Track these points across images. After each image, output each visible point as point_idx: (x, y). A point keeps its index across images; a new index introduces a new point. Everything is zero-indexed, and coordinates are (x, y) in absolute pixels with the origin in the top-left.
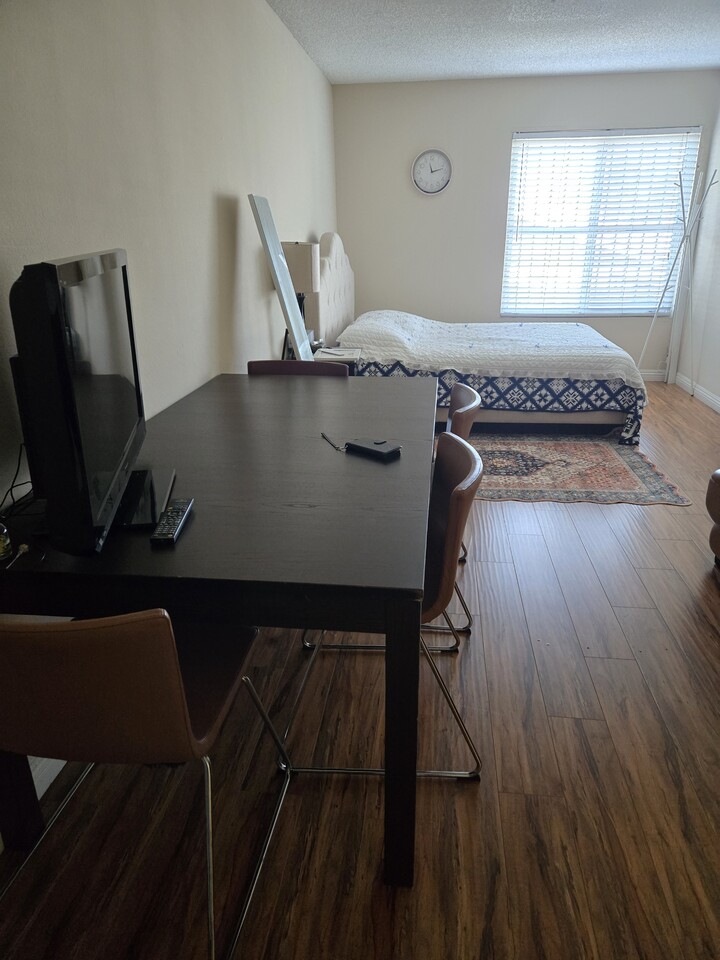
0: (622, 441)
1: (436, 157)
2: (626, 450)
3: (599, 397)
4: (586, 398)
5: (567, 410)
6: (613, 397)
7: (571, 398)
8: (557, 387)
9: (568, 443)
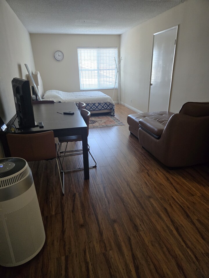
0: (111, 116)
1: (60, 52)
2: (112, 117)
3: (106, 106)
4: (103, 107)
5: (99, 110)
6: (108, 106)
7: (100, 107)
8: (97, 105)
9: (101, 117)
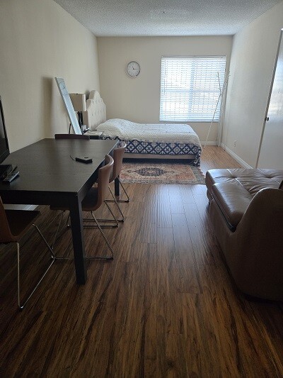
0: (194, 165)
1: (135, 64)
2: (195, 167)
3: (186, 150)
4: (182, 150)
5: (176, 154)
6: (191, 149)
7: (177, 150)
8: (172, 146)
9: (176, 166)
